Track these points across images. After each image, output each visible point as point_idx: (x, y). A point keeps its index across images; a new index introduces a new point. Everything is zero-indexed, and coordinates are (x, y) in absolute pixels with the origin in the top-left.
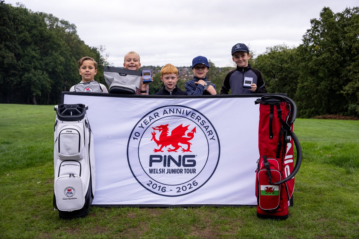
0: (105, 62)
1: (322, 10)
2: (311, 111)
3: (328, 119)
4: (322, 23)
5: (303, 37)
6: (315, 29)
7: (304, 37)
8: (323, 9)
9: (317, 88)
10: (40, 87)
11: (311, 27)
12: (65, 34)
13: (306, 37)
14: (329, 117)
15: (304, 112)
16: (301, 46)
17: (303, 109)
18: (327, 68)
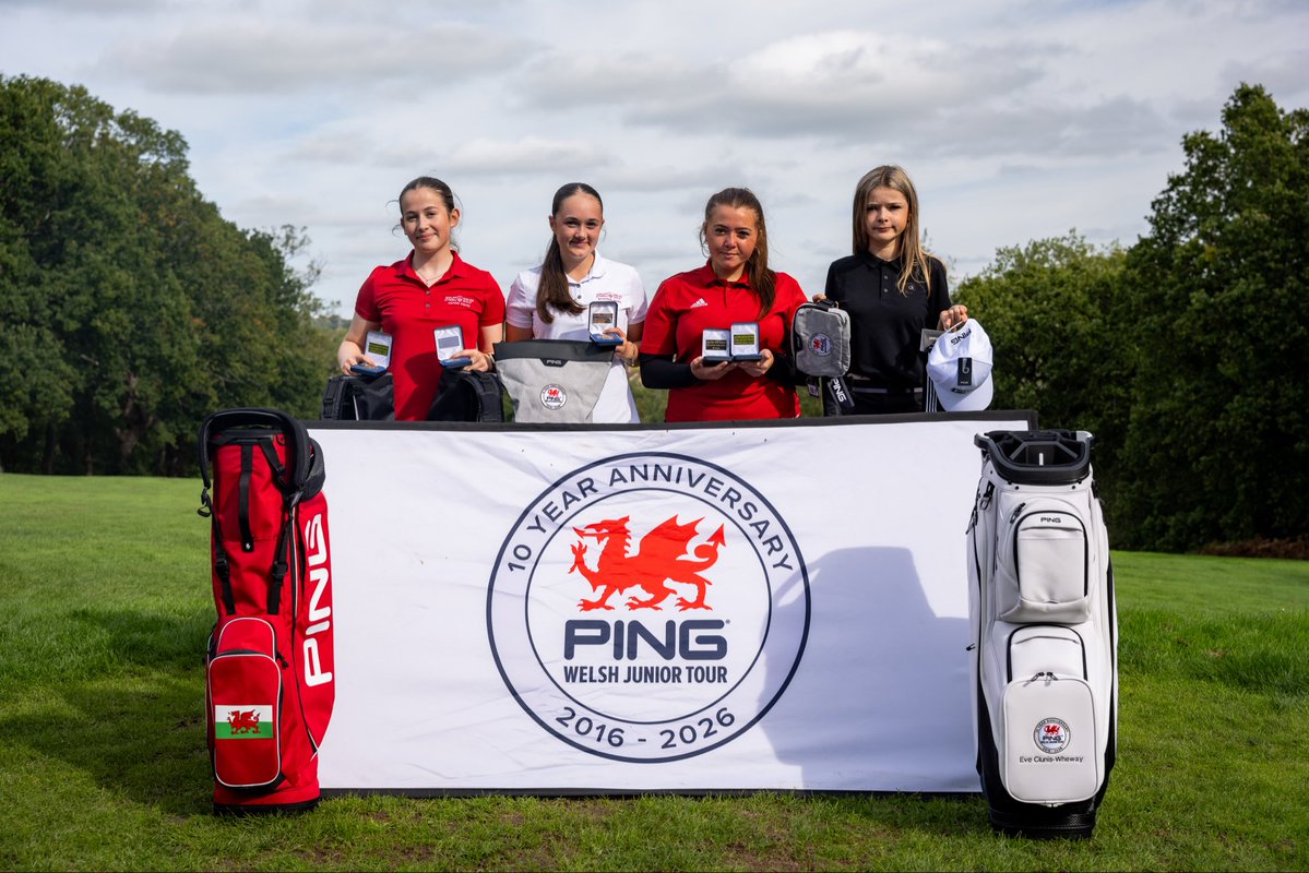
0: (304, 298)
1: (1232, 98)
2: (1189, 520)
3: (1260, 557)
4: (1233, 151)
5: (1153, 207)
6: (1202, 175)
7: (1157, 207)
8: (1238, 91)
9: (1214, 425)
10: (27, 399)
11: (1187, 169)
12: (139, 172)
13: (1166, 209)
14: (1264, 550)
15: (1158, 529)
16: (1144, 242)
17: (1155, 512)
18: (1254, 340)
